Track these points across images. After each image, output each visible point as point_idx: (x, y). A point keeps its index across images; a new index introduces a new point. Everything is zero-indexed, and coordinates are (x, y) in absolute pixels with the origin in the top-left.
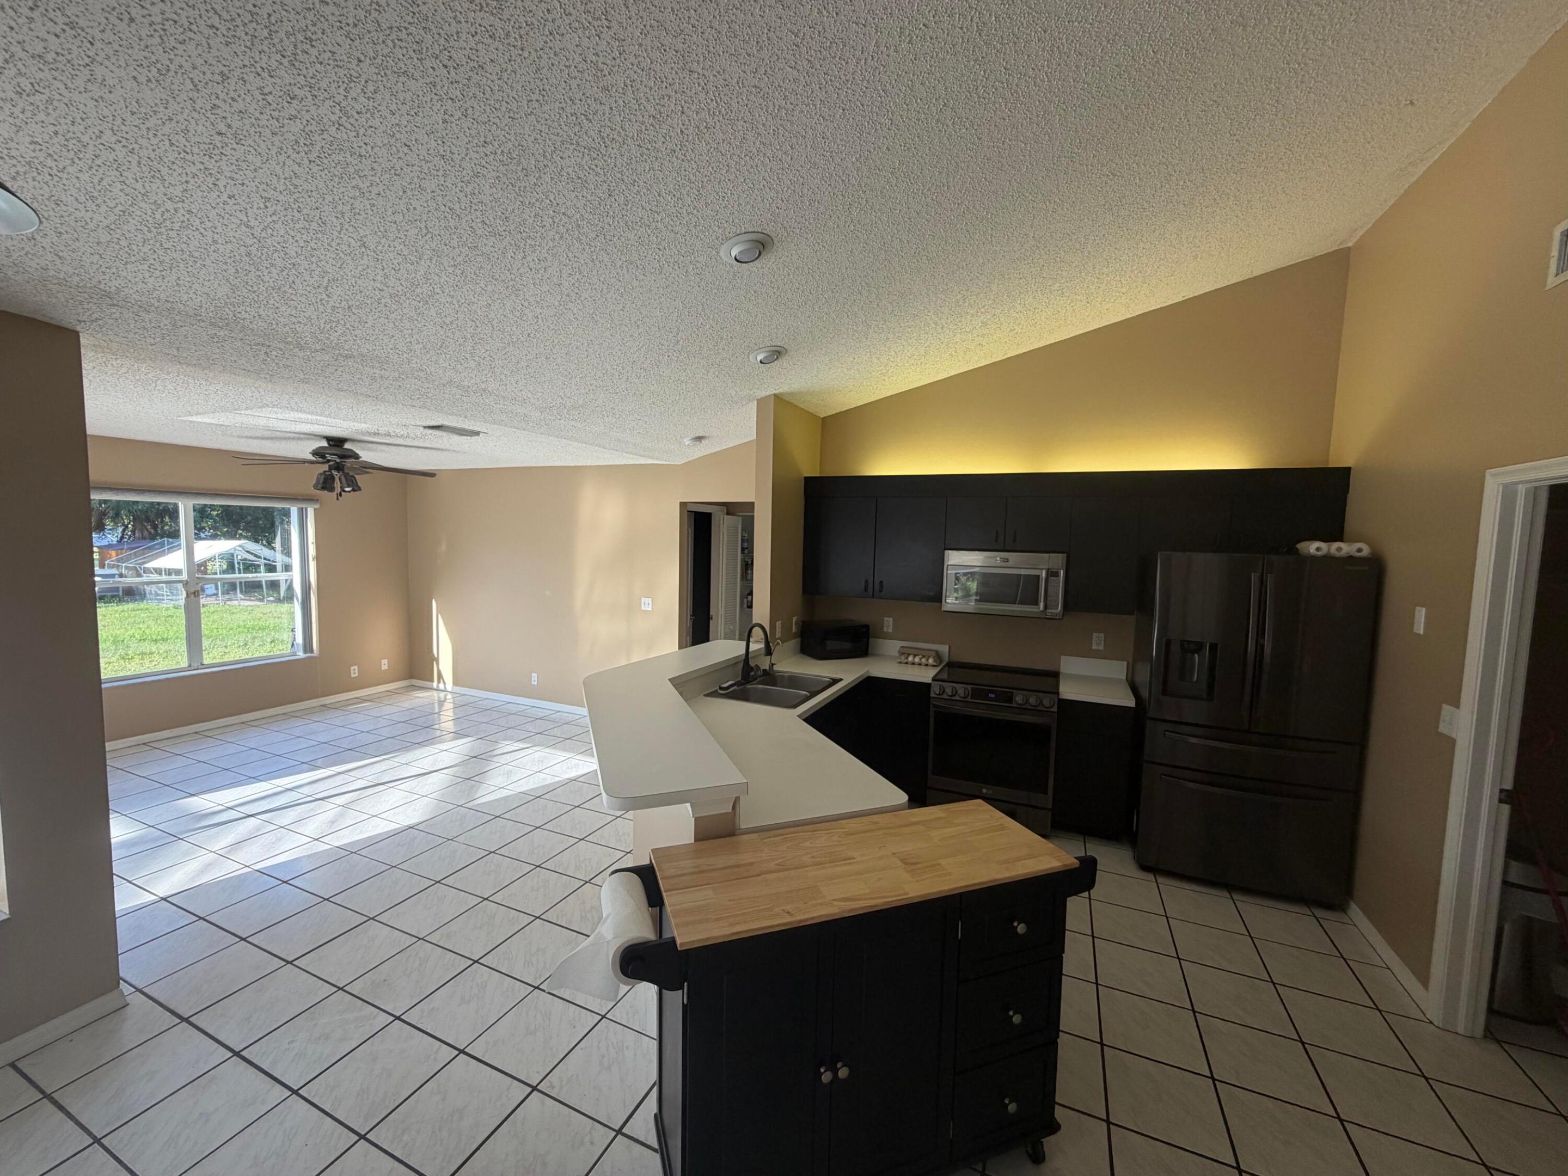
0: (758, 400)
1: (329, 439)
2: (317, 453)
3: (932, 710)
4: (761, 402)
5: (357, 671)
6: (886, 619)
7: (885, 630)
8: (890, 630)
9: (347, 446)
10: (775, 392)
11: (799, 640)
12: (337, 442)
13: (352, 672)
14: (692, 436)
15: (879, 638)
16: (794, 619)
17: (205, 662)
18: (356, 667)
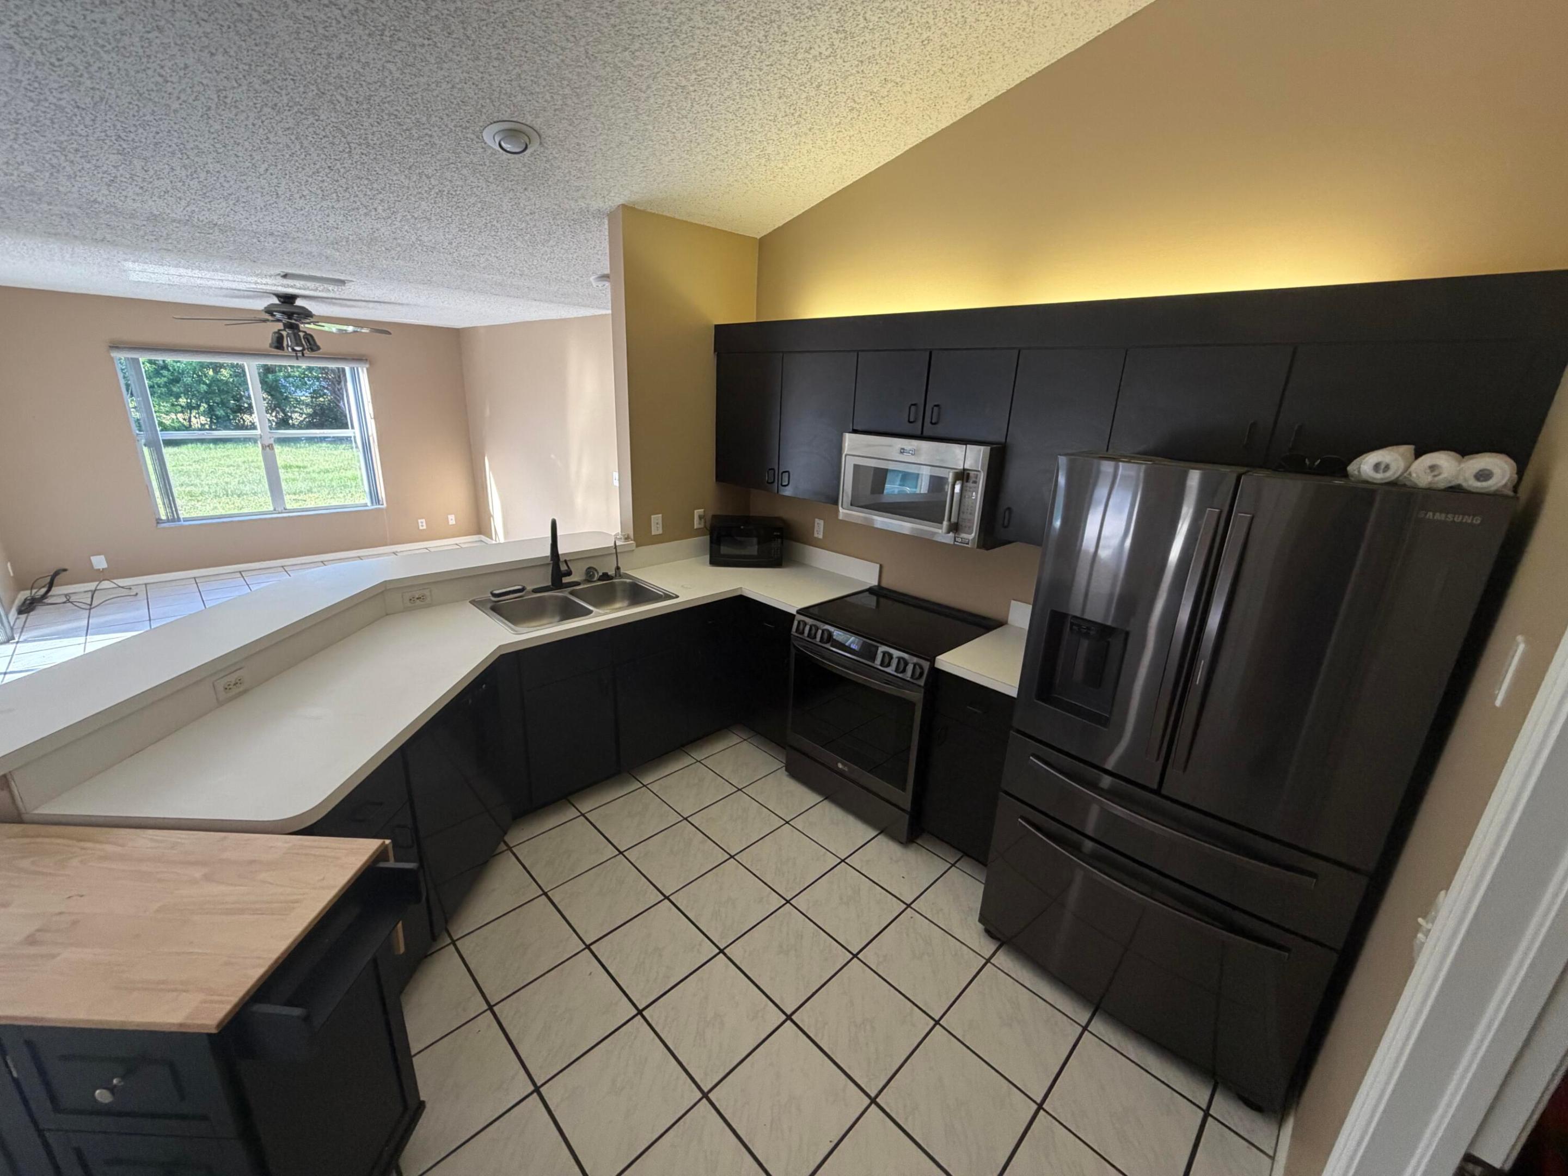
0: (608, 215)
1: (278, 296)
2: (269, 311)
3: (793, 651)
4: (611, 216)
5: (424, 524)
6: (817, 520)
7: (816, 535)
8: (821, 536)
9: (299, 302)
10: (622, 202)
11: (707, 538)
12: (288, 299)
13: (420, 524)
14: (599, 273)
15: (811, 545)
16: (698, 512)
17: (288, 507)
18: (423, 520)
